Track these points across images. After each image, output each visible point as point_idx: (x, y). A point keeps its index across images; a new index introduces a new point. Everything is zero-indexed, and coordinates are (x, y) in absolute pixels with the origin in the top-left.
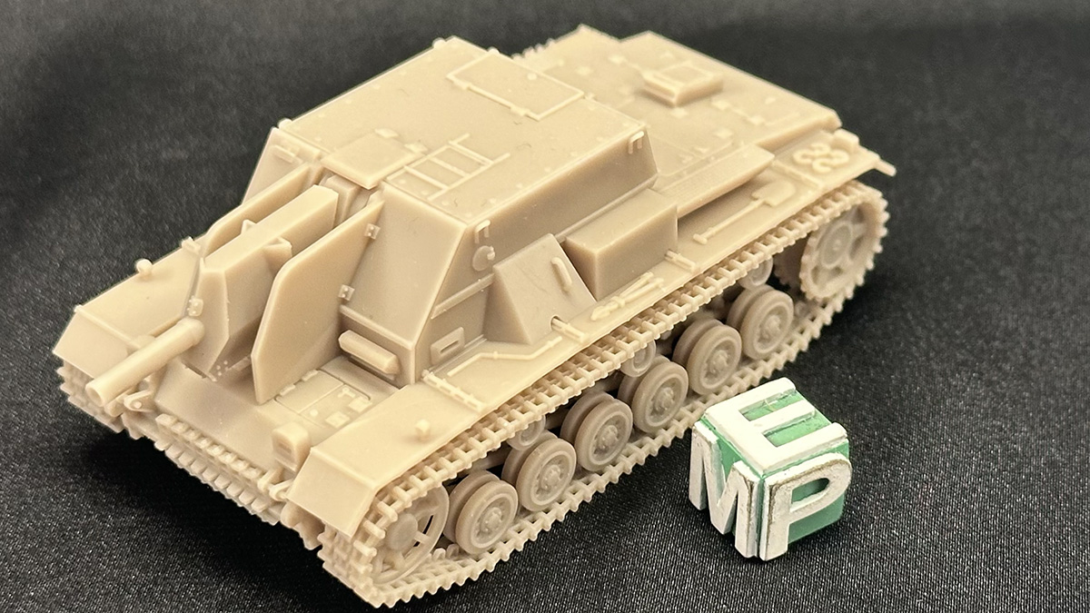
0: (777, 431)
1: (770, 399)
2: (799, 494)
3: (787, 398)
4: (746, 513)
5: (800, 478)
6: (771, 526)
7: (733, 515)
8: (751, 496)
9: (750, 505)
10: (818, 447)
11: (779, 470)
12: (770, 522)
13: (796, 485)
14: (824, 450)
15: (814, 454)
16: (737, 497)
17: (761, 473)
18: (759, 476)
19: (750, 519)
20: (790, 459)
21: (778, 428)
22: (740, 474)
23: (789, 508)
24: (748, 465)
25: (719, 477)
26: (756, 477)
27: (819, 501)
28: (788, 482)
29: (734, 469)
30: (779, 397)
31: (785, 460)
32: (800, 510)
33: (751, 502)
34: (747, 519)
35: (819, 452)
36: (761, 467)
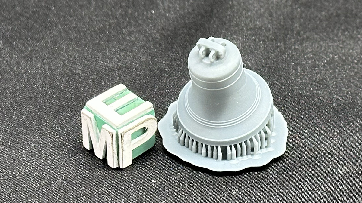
0: (121, 108)
1: (116, 94)
2: (134, 136)
3: (123, 93)
4: (111, 147)
5: (134, 128)
6: (123, 152)
7: (105, 150)
8: (112, 139)
9: (112, 143)
10: (140, 113)
11: (124, 126)
12: (123, 151)
13: (132, 131)
14: (144, 114)
15: (139, 116)
16: (106, 141)
17: (116, 128)
18: (115, 130)
19: (113, 150)
20: (128, 120)
21: (121, 107)
22: (106, 130)
23: (131, 142)
24: (110, 125)
25: (97, 133)
26: (114, 130)
27: (144, 138)
28: (129, 131)
29: (103, 128)
30: (119, 93)
31: (126, 121)
32: (136, 143)
33: (113, 142)
34: (112, 150)
35: (141, 115)
36: (115, 125)
